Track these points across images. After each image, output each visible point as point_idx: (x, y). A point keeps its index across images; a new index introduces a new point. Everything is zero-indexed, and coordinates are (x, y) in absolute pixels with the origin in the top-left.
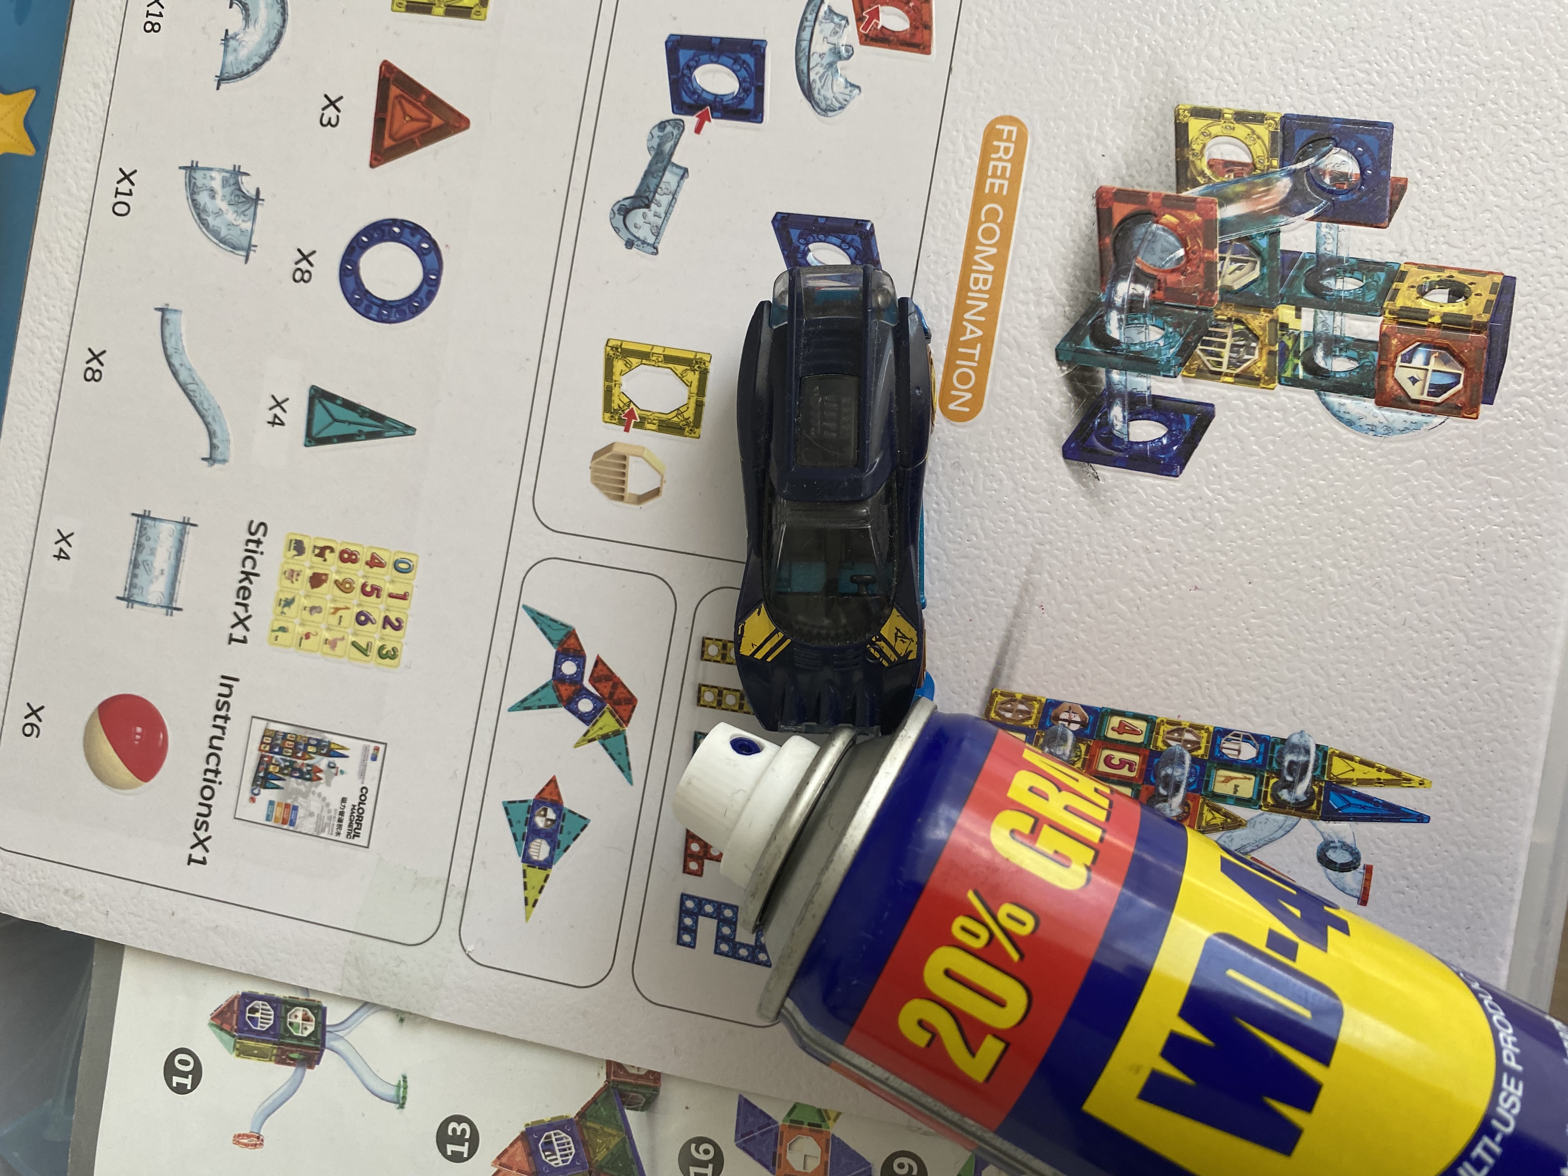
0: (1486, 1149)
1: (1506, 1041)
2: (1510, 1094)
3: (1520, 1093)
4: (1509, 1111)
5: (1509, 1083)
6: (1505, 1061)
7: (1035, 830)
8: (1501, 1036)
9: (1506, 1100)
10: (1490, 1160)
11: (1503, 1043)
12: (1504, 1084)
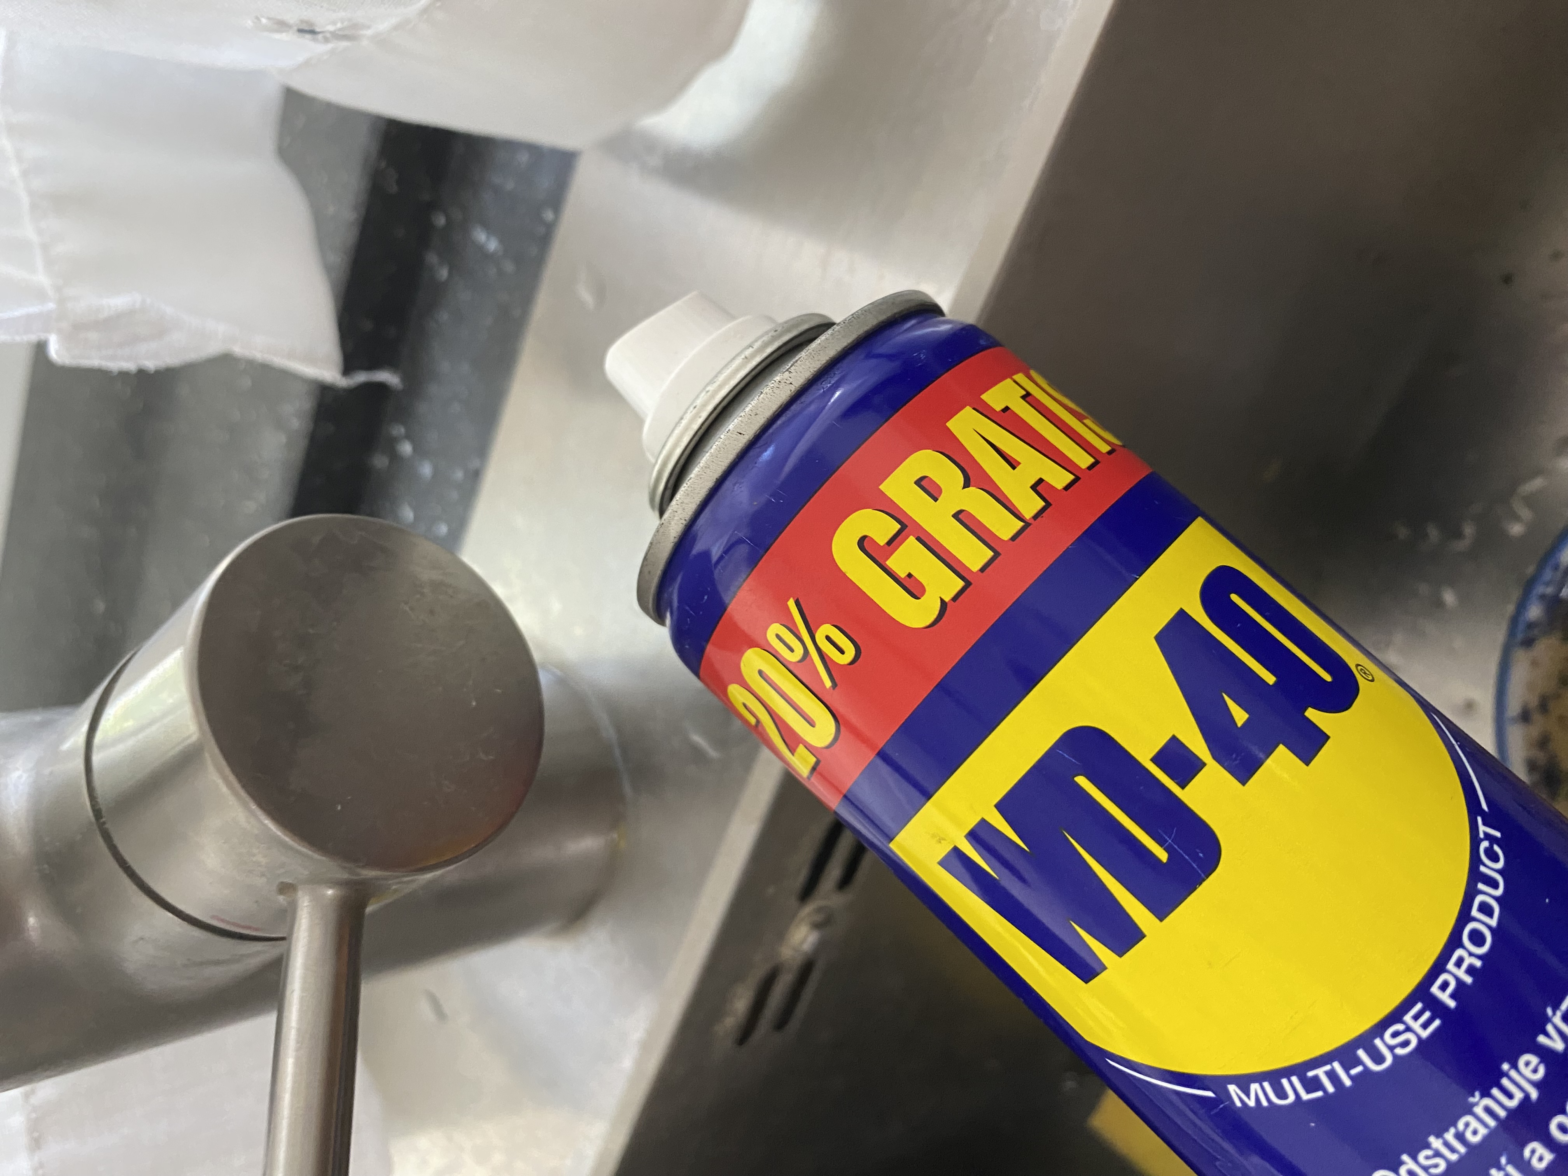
0: (1332, 1076)
1: (1459, 963)
2: (1408, 1029)
3: (1425, 1034)
4: (1391, 1048)
5: (1416, 1018)
6: (1435, 989)
7: (895, 541)
8: (1459, 952)
9: (1395, 1035)
10: (1331, 1089)
11: (1450, 966)
12: (1408, 1018)
